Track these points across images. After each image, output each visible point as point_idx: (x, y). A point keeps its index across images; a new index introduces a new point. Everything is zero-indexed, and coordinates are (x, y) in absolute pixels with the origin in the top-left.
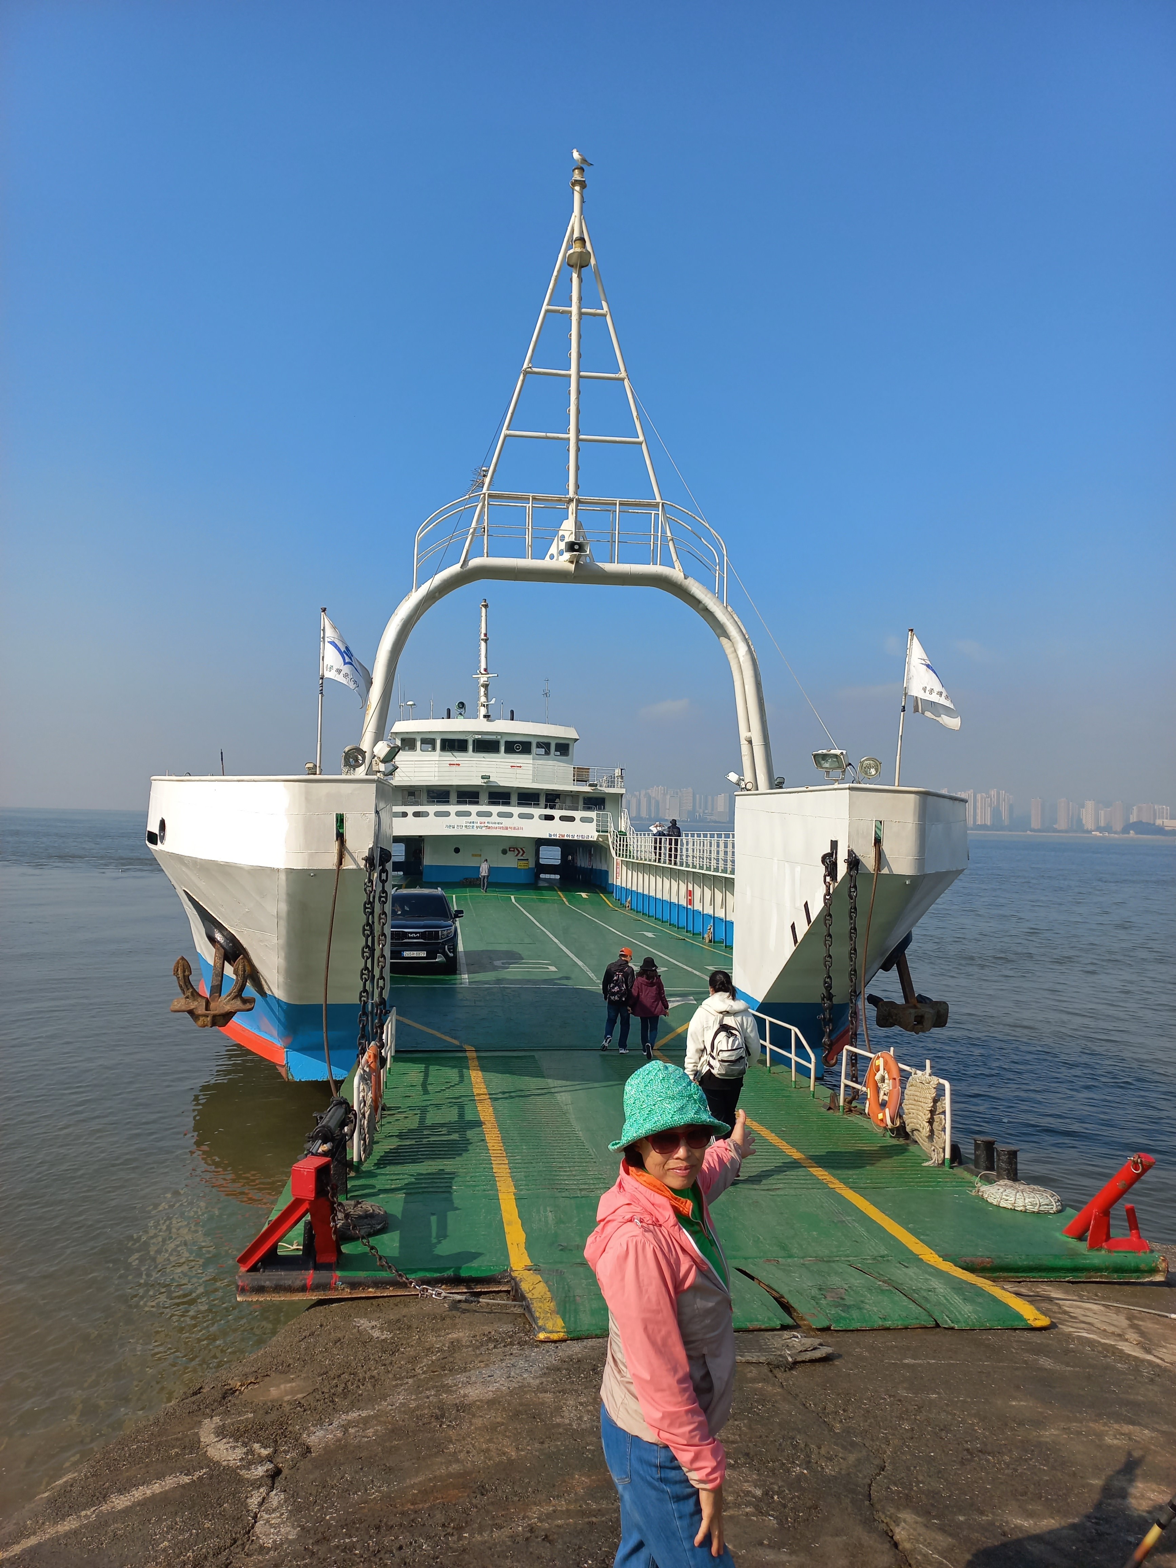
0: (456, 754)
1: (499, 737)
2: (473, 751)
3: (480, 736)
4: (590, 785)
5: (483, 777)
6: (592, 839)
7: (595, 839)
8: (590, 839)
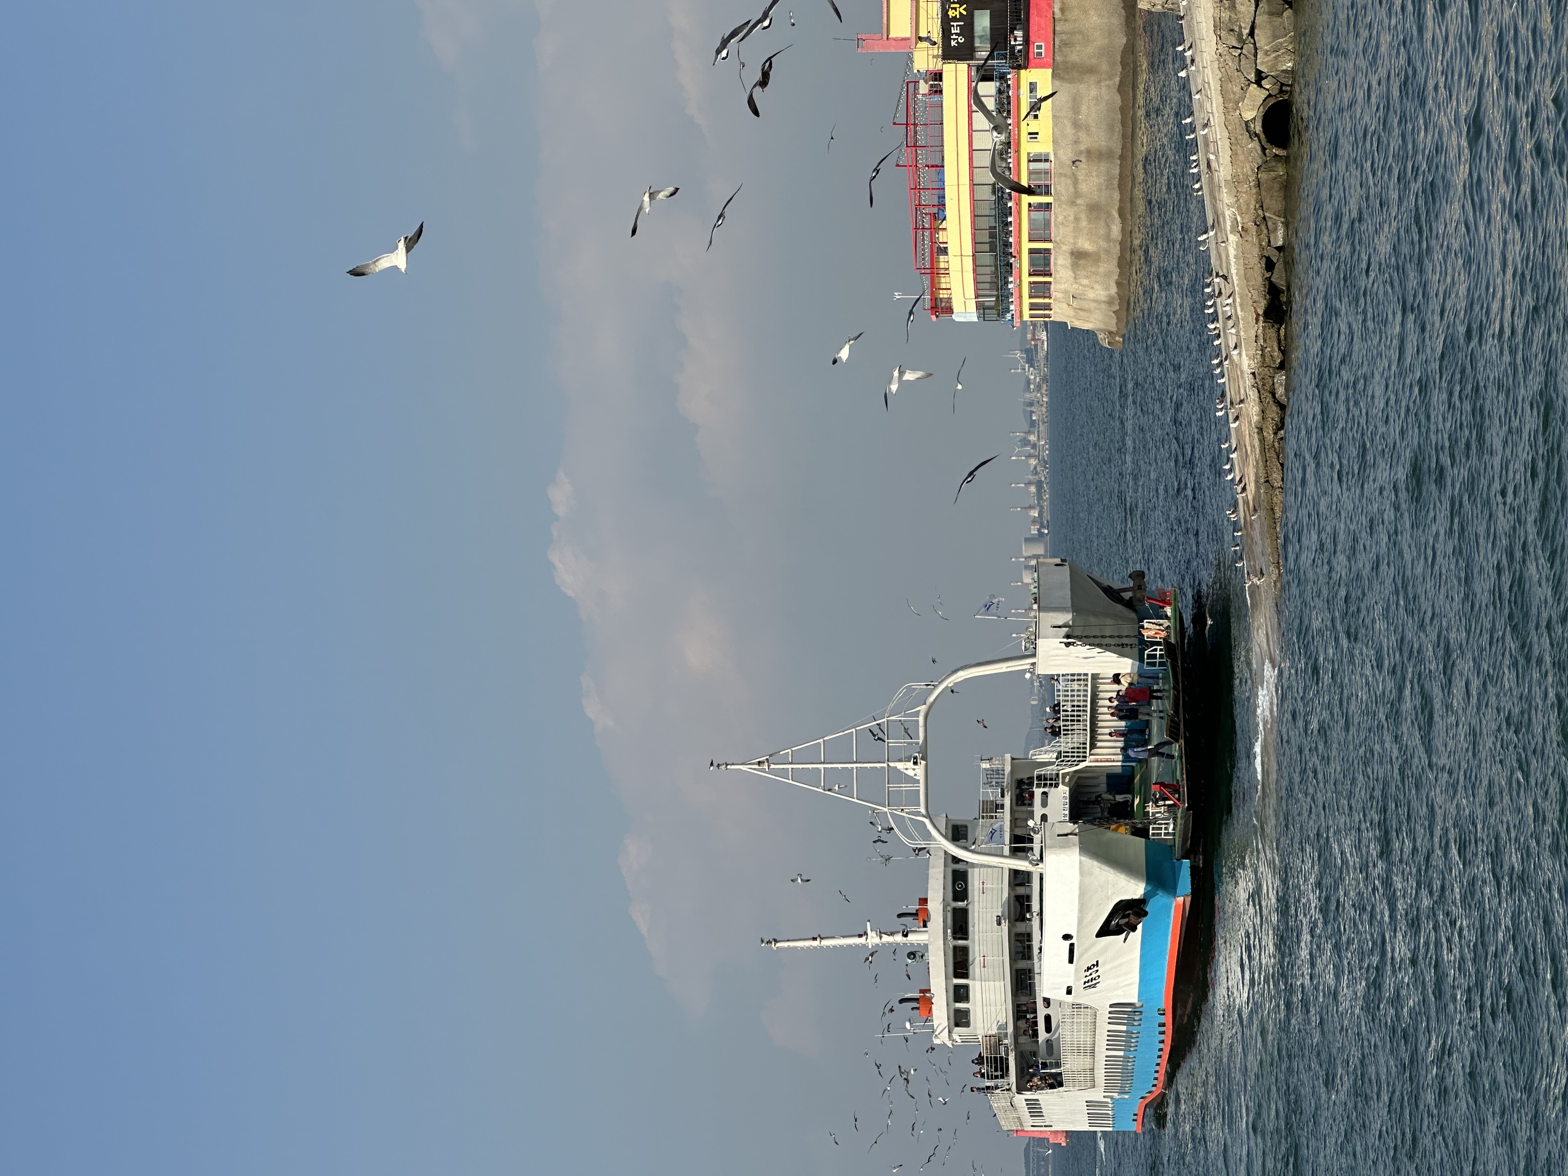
0: (971, 959)
1: (949, 908)
2: (966, 939)
3: (949, 931)
4: (1003, 796)
5: (999, 924)
6: (1068, 793)
7: (1067, 789)
8: (1067, 795)
